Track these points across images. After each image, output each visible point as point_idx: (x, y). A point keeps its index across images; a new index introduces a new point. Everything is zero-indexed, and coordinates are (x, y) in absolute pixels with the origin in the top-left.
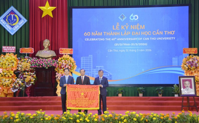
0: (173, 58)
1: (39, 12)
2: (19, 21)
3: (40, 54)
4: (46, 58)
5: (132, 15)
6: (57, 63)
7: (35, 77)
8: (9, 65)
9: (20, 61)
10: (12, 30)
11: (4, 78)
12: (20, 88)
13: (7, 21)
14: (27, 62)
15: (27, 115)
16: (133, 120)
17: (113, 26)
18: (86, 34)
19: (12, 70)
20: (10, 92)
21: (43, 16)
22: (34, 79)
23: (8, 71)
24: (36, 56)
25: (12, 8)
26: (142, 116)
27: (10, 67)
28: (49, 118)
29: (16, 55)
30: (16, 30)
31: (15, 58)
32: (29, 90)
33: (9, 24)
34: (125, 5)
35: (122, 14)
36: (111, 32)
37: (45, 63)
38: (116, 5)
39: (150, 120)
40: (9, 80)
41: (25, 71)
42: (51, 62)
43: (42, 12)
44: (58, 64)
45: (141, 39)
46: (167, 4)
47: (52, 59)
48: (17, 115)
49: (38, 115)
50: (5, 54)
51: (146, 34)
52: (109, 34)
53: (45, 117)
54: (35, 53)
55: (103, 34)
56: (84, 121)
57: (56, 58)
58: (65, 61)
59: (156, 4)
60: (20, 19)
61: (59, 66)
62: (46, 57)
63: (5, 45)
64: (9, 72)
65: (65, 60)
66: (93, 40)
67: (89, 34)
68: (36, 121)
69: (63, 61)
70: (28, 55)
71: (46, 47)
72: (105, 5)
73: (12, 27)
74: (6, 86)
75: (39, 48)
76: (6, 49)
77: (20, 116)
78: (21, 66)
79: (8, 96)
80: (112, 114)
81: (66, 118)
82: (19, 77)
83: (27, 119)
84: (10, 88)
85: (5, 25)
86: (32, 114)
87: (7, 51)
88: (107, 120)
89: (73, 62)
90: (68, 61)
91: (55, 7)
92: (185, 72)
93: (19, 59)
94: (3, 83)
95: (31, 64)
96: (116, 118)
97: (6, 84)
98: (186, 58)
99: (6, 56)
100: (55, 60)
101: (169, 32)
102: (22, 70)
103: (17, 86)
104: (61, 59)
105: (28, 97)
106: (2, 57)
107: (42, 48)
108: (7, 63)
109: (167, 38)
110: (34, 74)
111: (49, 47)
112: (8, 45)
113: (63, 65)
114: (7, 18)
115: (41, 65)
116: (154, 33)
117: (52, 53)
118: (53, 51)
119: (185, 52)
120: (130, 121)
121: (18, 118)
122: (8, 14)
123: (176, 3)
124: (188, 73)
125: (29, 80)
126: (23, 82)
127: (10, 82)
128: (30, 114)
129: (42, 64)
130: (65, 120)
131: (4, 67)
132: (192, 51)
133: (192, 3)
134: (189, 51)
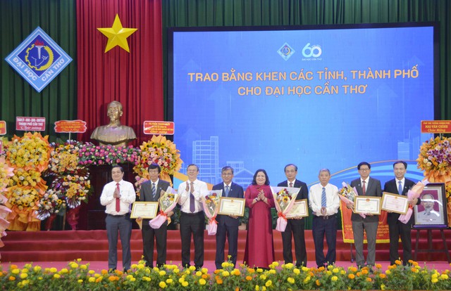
0: (400, 144)
1: (99, 42)
2: (53, 62)
3: (100, 133)
4: (113, 144)
5: (306, 47)
6: (139, 155)
7: (89, 186)
8: (29, 158)
9: (55, 151)
11: (20, 189)
12: (54, 211)
13: (27, 60)
14: (71, 153)
19: (37, 170)
20: (34, 220)
21: (108, 49)
22: (87, 191)
23: (28, 172)
24: (91, 138)
25: (39, 32)
27: (32, 164)
28: (97, 278)
29: (47, 137)
30: (47, 80)
31: (46, 144)
32: (76, 216)
33: (32, 67)
34: (292, 23)
35: (286, 43)
37: (110, 154)
38: (273, 24)
39: (325, 282)
40: (30, 193)
41: (66, 173)
42: (124, 153)
43: (104, 40)
44: (139, 157)
46: (386, 21)
49: (71, 270)
50: (21, 134)
53: (88, 276)
54: (90, 131)
56: (177, 284)
57: (135, 143)
58: (156, 150)
59: (361, 21)
60: (56, 56)
61: (141, 160)
62: (113, 141)
63: (24, 115)
64: (30, 175)
65: (155, 148)
69: (152, 149)
70: (75, 136)
71: (113, 118)
72: (247, 25)
73: (39, 73)
74: (24, 207)
75: (98, 120)
76: (25, 124)
78: (57, 162)
79: (28, 230)
80: (241, 268)
81: (136, 277)
82: (53, 185)
84: (33, 210)
85: (22, 70)
87: (26, 129)
89: (174, 152)
90: (162, 149)
91: (136, 29)
92: (425, 174)
93: (52, 146)
94: (16, 200)
95: (80, 157)
96: (249, 278)
97: (25, 201)
98: (427, 142)
99: (23, 140)
100: (134, 147)
102: (59, 171)
103: (47, 207)
104: (148, 146)
105: (73, 231)
106: (16, 140)
107: (105, 121)
108: (25, 156)
110: (86, 180)
111: (120, 118)
112: (31, 116)
113: (152, 159)
114: (26, 54)
115: (103, 160)
117: (127, 133)
118: (130, 128)
119: (424, 129)
120: (281, 283)
122: (30, 46)
123: (406, 21)
124: (432, 176)
125: (76, 192)
126: (62, 198)
127: (33, 197)
129: (103, 158)
130: (133, 283)
131: (19, 165)
132: (441, 127)
133: (442, 19)
134: (434, 127)
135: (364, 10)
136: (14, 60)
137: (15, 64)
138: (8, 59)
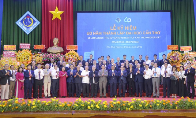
0: (160, 54)
1: (50, 16)
2: (33, 24)
3: (50, 50)
4: (55, 53)
5: (126, 19)
6: (65, 57)
9: (34, 56)
10: (28, 30)
13: (24, 23)
14: (40, 57)
15: (43, 102)
16: (138, 106)
17: (111, 27)
18: (88, 34)
19: (27, 63)
24: (47, 51)
25: (28, 13)
26: (146, 102)
27: (25, 61)
28: (62, 105)
29: (31, 51)
30: (31, 30)
31: (30, 54)
34: (120, 10)
35: (118, 17)
36: (109, 32)
37: (54, 57)
38: (113, 10)
39: (154, 106)
43: (52, 15)
45: (134, 37)
46: (154, 10)
47: (60, 54)
48: (33, 102)
49: (52, 102)
50: (21, 50)
51: (138, 33)
52: (107, 33)
53: (59, 104)
54: (47, 49)
55: (102, 33)
57: (63, 53)
59: (145, 10)
60: (34, 21)
61: (66, 60)
63: (22, 43)
66: (94, 38)
67: (91, 34)
68: (51, 107)
69: (70, 55)
70: (41, 51)
71: (55, 44)
73: (28, 28)
75: (49, 45)
76: (23, 46)
77: (37, 103)
78: (35, 60)
80: (120, 101)
81: (78, 105)
83: (42, 106)
85: (22, 27)
86: (47, 101)
87: (23, 48)
88: (115, 106)
89: (78, 56)
90: (74, 55)
91: (63, 12)
93: (33, 54)
95: (43, 58)
96: (124, 105)
98: (170, 53)
99: (22, 52)
100: (63, 55)
101: (156, 32)
104: (68, 54)
106: (20, 52)
107: (52, 45)
108: (23, 58)
109: (154, 37)
111: (57, 44)
112: (24, 43)
114: (23, 21)
116: (144, 33)
117: (61, 49)
118: (61, 48)
119: (169, 49)
120: (136, 107)
121: (34, 105)
122: (25, 18)
123: (161, 10)
128: (45, 102)
130: (77, 107)
131: (21, 61)
132: (174, 47)
133: (173, 10)
134: (172, 47)
135: (146, 6)
136: (19, 23)
137: (19, 24)
138: (17, 23)
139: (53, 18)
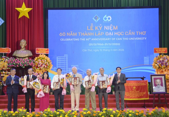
0: (145, 58)
1: (16, 14)
3: (17, 53)
4: (23, 58)
5: (105, 17)
6: (34, 63)
14: (4, 62)
16: (110, 116)
17: (88, 27)
18: (61, 35)
24: (13, 55)
28: (30, 115)
34: (99, 6)
35: (96, 15)
36: (86, 33)
37: (22, 62)
38: (90, 7)
41: (2, 71)
42: (28, 62)
43: (18, 13)
45: (114, 39)
49: (20, 112)
51: (119, 34)
52: (84, 34)
54: (12, 52)
55: (78, 34)
57: (33, 57)
58: (42, 61)
59: (128, 6)
61: (35, 65)
65: (41, 59)
66: (68, 40)
67: (64, 35)
69: (39, 60)
70: (6, 55)
71: (23, 47)
75: (16, 48)
81: (47, 115)
89: (49, 61)
90: (44, 60)
91: (32, 9)
92: (156, 70)
95: (8, 64)
98: (157, 57)
100: (32, 59)
101: (141, 32)
104: (38, 59)
105: (5, 95)
107: (19, 48)
109: (139, 39)
111: (25, 47)
113: (40, 64)
116: (127, 33)
117: (29, 53)
118: (30, 51)
119: (155, 52)
123: (147, 5)
124: (159, 71)
126: (1, 81)
129: (19, 64)
132: (163, 50)
133: (162, 5)
134: (160, 50)
139: (20, 16)
